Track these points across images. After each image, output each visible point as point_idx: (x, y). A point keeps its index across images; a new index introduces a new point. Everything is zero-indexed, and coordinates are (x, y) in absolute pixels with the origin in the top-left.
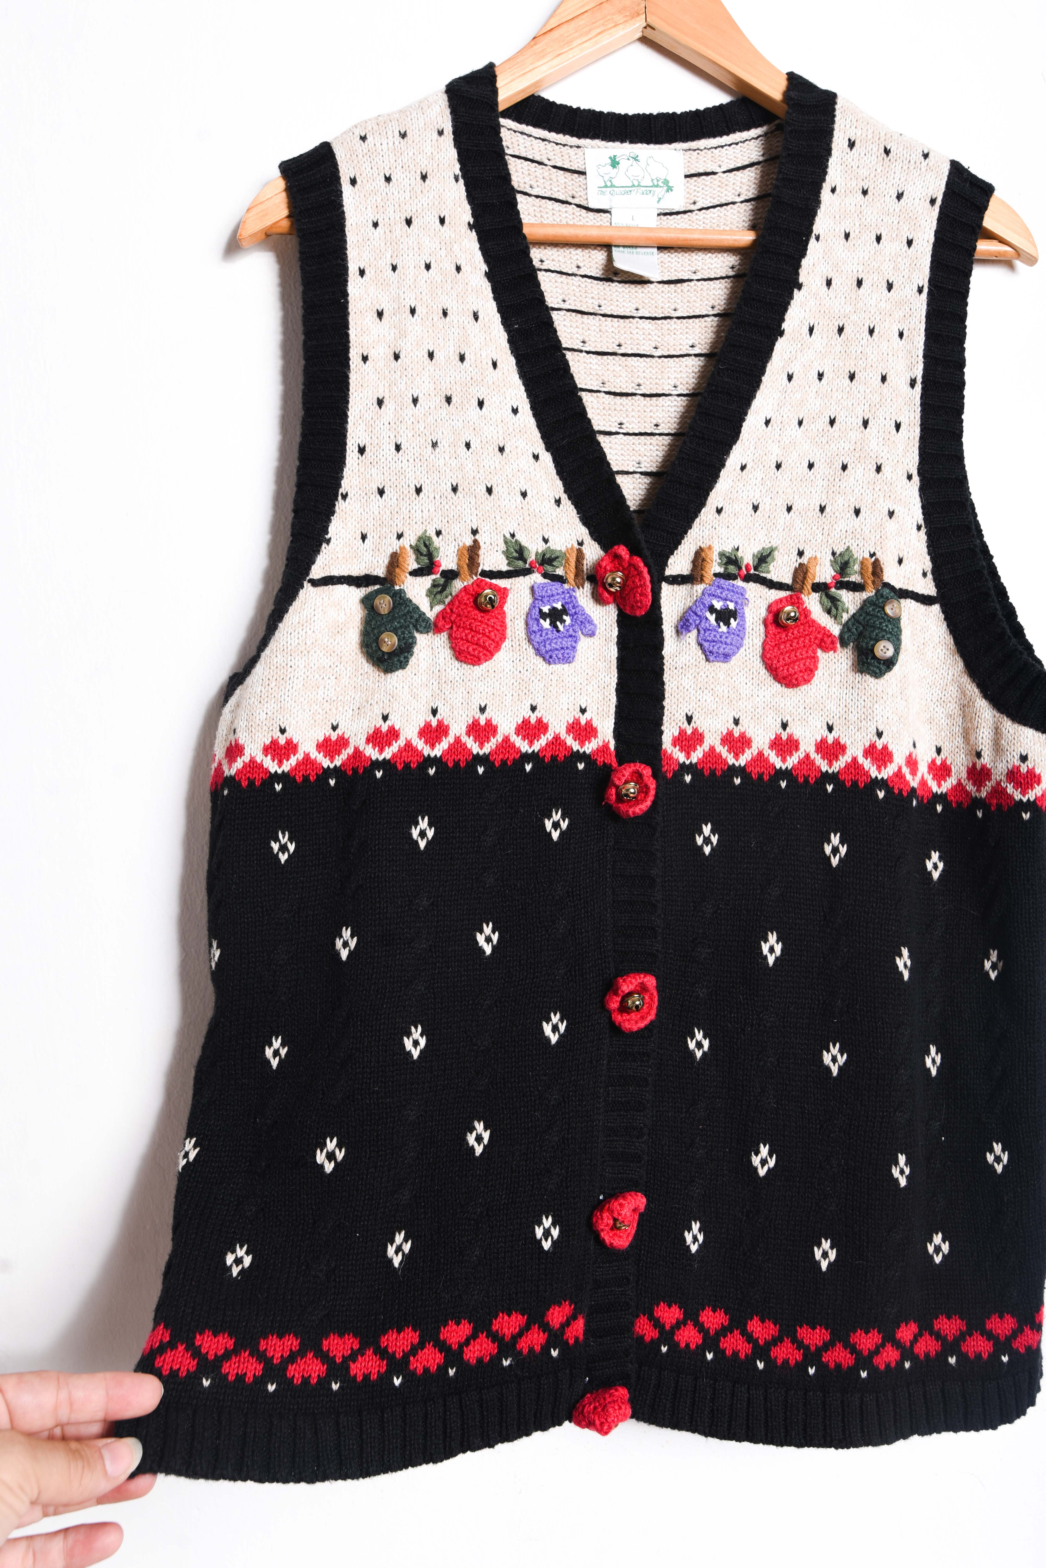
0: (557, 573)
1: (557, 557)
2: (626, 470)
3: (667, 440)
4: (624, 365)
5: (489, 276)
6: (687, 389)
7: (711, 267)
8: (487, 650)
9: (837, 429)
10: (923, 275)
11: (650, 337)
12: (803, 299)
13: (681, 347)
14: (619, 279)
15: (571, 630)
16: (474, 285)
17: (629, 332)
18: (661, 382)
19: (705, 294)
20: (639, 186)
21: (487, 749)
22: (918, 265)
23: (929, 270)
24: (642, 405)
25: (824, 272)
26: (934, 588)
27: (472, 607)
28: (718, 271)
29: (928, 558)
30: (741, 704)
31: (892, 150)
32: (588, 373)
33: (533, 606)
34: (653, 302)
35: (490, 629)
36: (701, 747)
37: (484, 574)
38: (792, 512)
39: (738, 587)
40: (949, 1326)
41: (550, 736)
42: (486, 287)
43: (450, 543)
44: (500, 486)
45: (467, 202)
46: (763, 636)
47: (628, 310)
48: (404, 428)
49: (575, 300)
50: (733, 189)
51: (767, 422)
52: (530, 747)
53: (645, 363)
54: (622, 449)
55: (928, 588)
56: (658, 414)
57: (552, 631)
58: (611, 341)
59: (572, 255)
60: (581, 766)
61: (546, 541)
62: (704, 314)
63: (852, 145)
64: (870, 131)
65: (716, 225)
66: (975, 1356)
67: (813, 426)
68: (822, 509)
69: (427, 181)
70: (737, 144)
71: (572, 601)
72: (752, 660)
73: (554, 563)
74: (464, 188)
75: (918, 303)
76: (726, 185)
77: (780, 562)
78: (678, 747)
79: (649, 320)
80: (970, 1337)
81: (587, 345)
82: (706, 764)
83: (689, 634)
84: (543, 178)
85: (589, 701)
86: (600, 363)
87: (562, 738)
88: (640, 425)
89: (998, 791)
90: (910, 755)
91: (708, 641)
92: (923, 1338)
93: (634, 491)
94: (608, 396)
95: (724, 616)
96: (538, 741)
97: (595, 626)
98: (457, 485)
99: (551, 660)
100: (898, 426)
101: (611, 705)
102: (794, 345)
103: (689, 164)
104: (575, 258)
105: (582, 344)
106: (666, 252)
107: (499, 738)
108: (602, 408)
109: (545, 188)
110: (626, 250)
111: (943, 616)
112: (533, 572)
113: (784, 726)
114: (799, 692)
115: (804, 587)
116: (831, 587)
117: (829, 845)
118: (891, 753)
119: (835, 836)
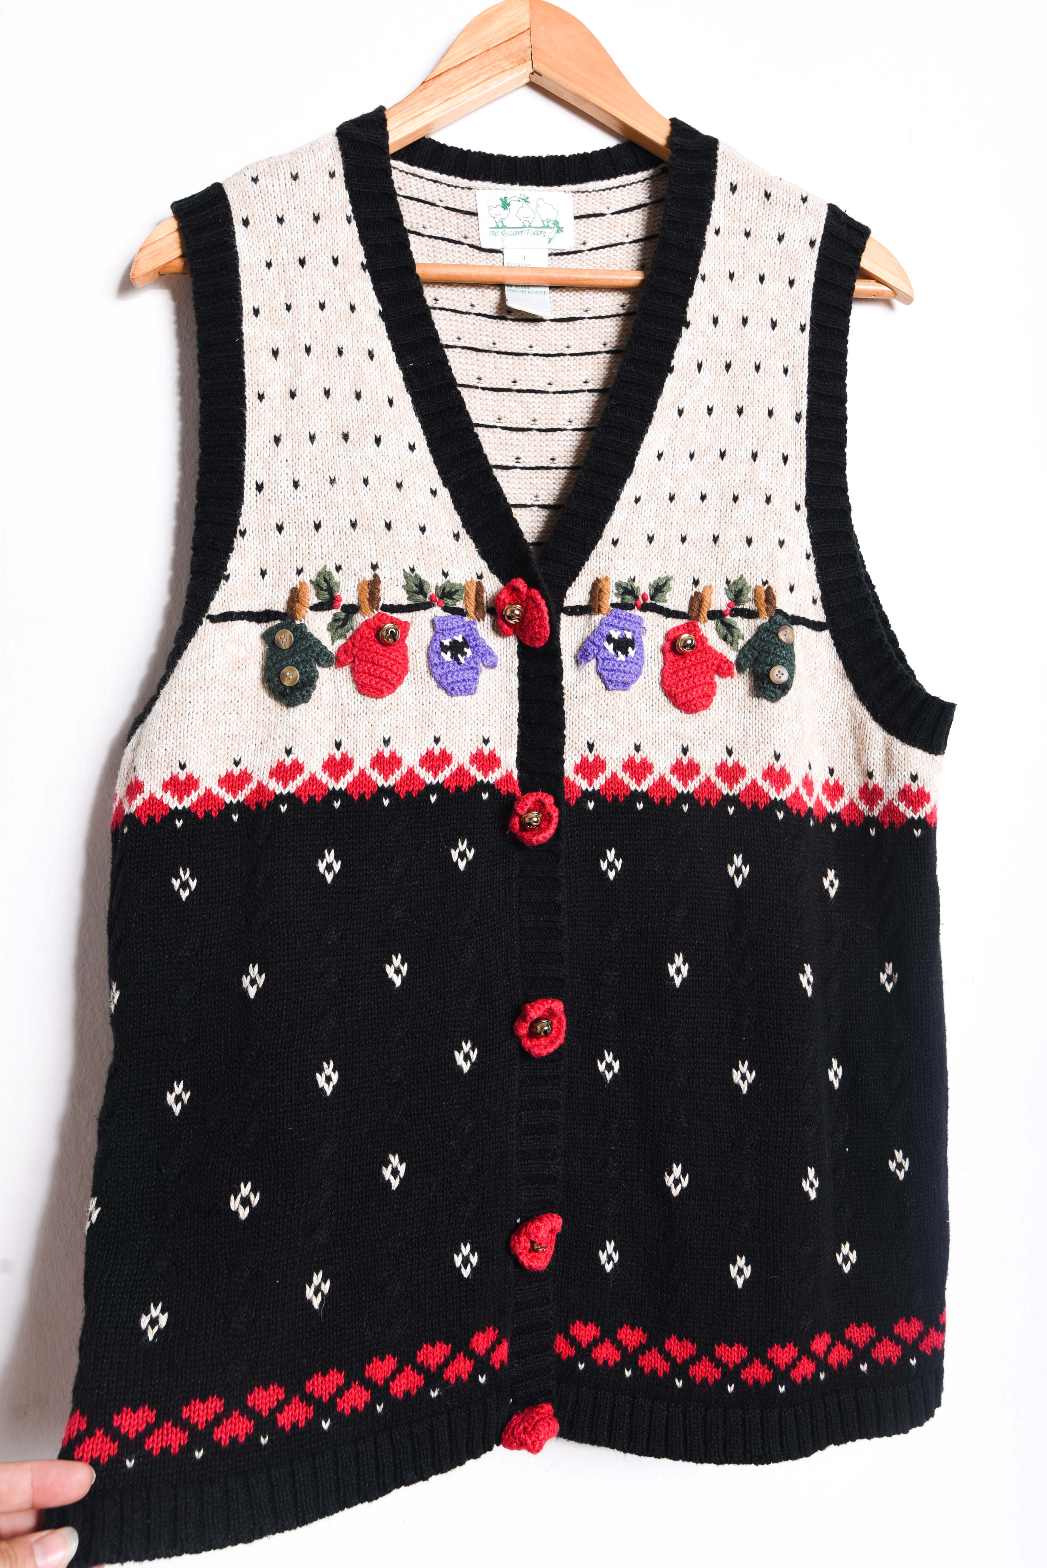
0: (457, 606)
1: (457, 591)
2: (523, 503)
3: (563, 473)
4: (519, 400)
5: (383, 315)
6: (582, 424)
7: (602, 305)
8: (390, 683)
9: (728, 462)
10: (804, 314)
11: (544, 373)
12: (691, 337)
13: (575, 383)
14: (513, 318)
15: (472, 662)
16: (369, 324)
17: (523, 369)
18: (556, 417)
19: (597, 332)
20: (530, 226)
21: (392, 781)
22: (800, 304)
23: (810, 309)
24: (538, 440)
25: (711, 310)
26: (824, 615)
27: (374, 641)
28: (609, 309)
29: (817, 585)
30: (642, 731)
31: (772, 194)
32: (485, 409)
33: (434, 640)
34: (547, 339)
35: (392, 662)
36: (603, 773)
37: (385, 608)
38: (686, 543)
39: (635, 616)
40: (859, 1334)
41: (454, 767)
42: (381, 326)
43: (350, 578)
44: (399, 522)
45: (359, 243)
46: (661, 663)
47: (522, 347)
48: (301, 465)
49: (470, 338)
50: (622, 230)
51: (660, 456)
52: (435, 778)
53: (540, 399)
54: (519, 483)
55: (818, 614)
56: (554, 448)
57: (454, 664)
58: (506, 378)
59: (465, 294)
60: (485, 796)
61: (445, 575)
62: (596, 351)
63: (734, 189)
64: (751, 176)
65: (606, 265)
66: (885, 1362)
67: (704, 459)
68: (715, 539)
69: (320, 222)
70: (624, 186)
71: (473, 634)
72: (651, 687)
73: (454, 597)
74: (357, 229)
75: (801, 340)
76: (615, 226)
77: (676, 591)
78: (580, 775)
79: (542, 357)
80: (880, 1343)
81: (482, 381)
82: (609, 790)
83: (588, 664)
84: (436, 219)
85: (492, 732)
86: (496, 399)
87: (466, 768)
88: (536, 459)
89: (890, 809)
90: (807, 777)
91: (607, 670)
92: (836, 1348)
93: (533, 524)
94: (504, 431)
95: (622, 645)
96: (442, 772)
97: (496, 657)
98: (356, 521)
99: (453, 692)
100: (785, 459)
101: (513, 735)
102: (684, 381)
103: (578, 206)
104: (469, 297)
105: (478, 381)
106: (558, 290)
107: (404, 770)
108: (498, 443)
109: (437, 228)
110: (518, 289)
111: (833, 642)
112: (434, 605)
113: (685, 751)
114: (699, 718)
115: (701, 615)
116: (726, 615)
117: (732, 866)
118: (789, 774)
119: (738, 857)
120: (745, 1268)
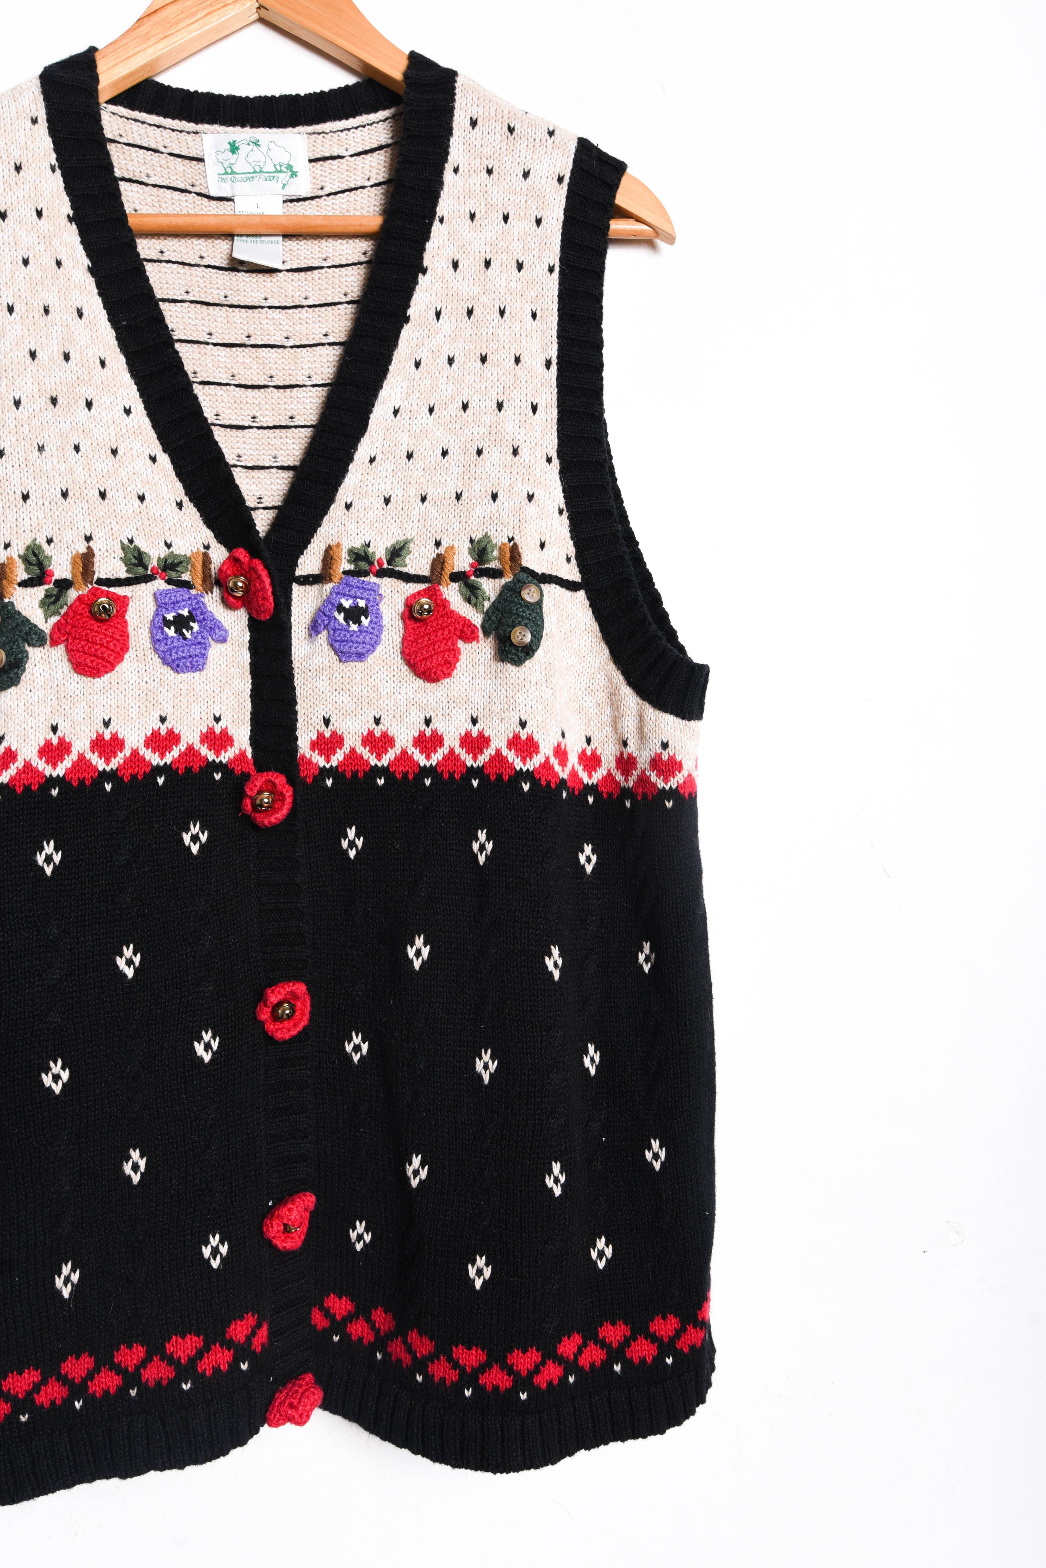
0: (183, 578)
1: (181, 562)
2: (261, 465)
3: (308, 432)
4: (254, 356)
5: (92, 271)
6: (329, 379)
7: (342, 253)
8: (107, 661)
9: (471, 414)
10: (553, 254)
11: (281, 327)
12: (429, 283)
13: (314, 336)
14: (245, 269)
15: (200, 637)
16: (77, 281)
17: (258, 323)
18: (294, 373)
19: (337, 281)
20: (261, 172)
21: (114, 764)
22: (548, 244)
23: (559, 249)
24: (276, 398)
25: (450, 254)
26: (579, 574)
27: (88, 617)
28: (350, 258)
29: (571, 542)
30: (382, 703)
31: (516, 128)
32: (216, 366)
33: (157, 614)
34: (283, 291)
35: (108, 639)
36: (341, 749)
37: (100, 582)
38: (426, 503)
39: (369, 583)
40: (613, 1333)
41: (183, 747)
42: (90, 283)
43: (63, 552)
44: (114, 490)
45: (65, 193)
46: (402, 631)
47: (256, 300)
48: (6, 432)
49: (199, 292)
50: (363, 173)
51: (396, 412)
52: (162, 759)
53: (277, 354)
54: (256, 443)
55: (572, 573)
56: (292, 406)
57: (178, 640)
58: (240, 333)
59: (194, 246)
60: (218, 777)
61: (168, 546)
62: (336, 301)
63: (474, 123)
64: (493, 109)
65: (345, 210)
66: (640, 1361)
67: (445, 413)
68: (458, 497)
69: (22, 172)
70: (364, 126)
71: (200, 607)
72: (392, 657)
73: (178, 569)
74: (62, 179)
75: (549, 282)
76: (355, 169)
77: (416, 554)
78: (317, 752)
79: (278, 310)
80: (634, 1342)
81: (213, 337)
82: (348, 767)
83: (320, 636)
84: (161, 166)
85: (224, 709)
86: (228, 355)
87: (196, 748)
88: (274, 418)
89: (643, 779)
90: (559, 745)
91: (338, 641)
92: (588, 1348)
93: (272, 486)
94: (238, 389)
95: (354, 614)
96: (170, 753)
97: (226, 631)
98: (67, 490)
99: (179, 669)
100: (534, 408)
101: (246, 712)
102: (421, 331)
103: (314, 148)
104: (197, 248)
105: (208, 336)
106: (294, 239)
107: (127, 752)
108: (232, 401)
109: (162, 177)
110: (249, 239)
111: (588, 603)
112: (155, 578)
113: (428, 722)
114: (442, 687)
115: (442, 578)
116: (470, 576)
117: (476, 842)
118: (537, 743)
119: (482, 833)
120: (485, 1268)
